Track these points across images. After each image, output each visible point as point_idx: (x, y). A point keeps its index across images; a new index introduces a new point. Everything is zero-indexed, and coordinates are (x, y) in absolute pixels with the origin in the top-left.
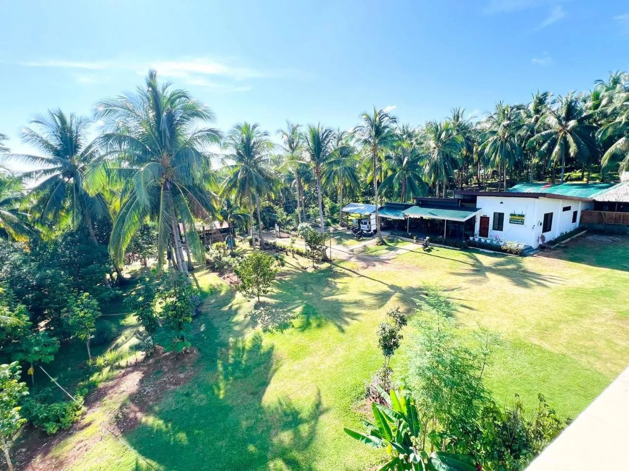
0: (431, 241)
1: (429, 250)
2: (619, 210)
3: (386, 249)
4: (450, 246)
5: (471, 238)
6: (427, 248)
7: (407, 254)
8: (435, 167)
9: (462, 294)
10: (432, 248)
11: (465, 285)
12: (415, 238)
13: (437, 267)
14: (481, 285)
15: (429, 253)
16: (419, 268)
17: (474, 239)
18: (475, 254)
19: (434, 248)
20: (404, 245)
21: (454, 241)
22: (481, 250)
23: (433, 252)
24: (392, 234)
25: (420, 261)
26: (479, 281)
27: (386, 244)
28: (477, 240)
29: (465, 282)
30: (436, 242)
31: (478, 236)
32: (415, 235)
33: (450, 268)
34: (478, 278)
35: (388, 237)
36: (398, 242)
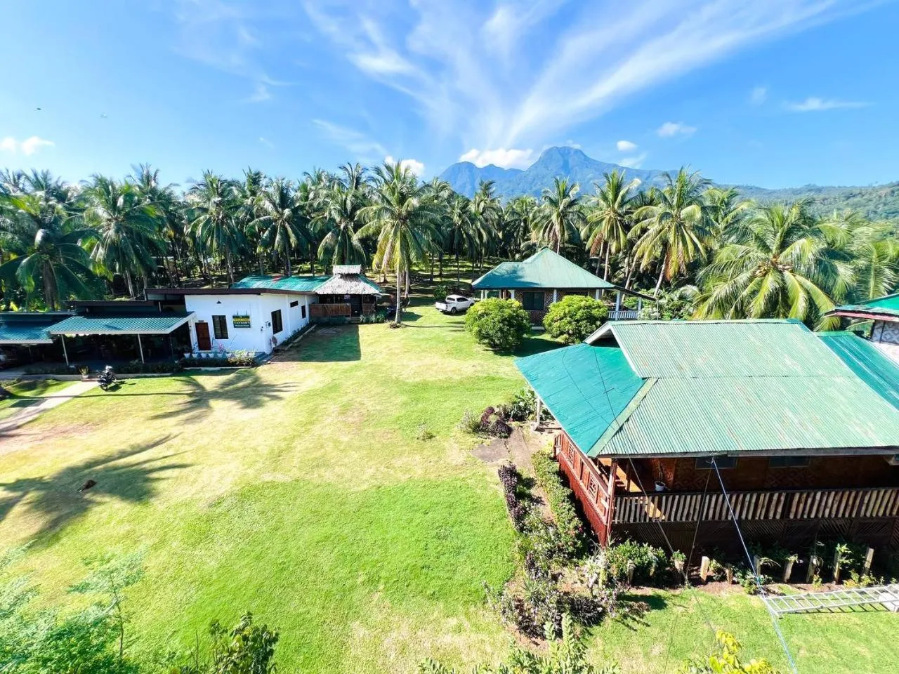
0: (117, 370)
1: (116, 388)
2: (337, 301)
3: (14, 406)
4: (155, 373)
5: (187, 355)
6: (113, 385)
7: (66, 406)
8: (116, 251)
9: (171, 446)
10: (123, 383)
11: (175, 431)
12: (84, 371)
13: (128, 414)
14: (201, 422)
15: (117, 392)
16: (92, 424)
17: (191, 356)
18: (194, 377)
19: (126, 381)
20: (60, 389)
21: (160, 364)
22: (203, 369)
23: (124, 389)
24: (29, 373)
25: (95, 412)
26: (198, 417)
27: (12, 396)
28: (195, 356)
29: (176, 425)
30: (129, 372)
31: (197, 350)
32: (84, 368)
33: (154, 409)
34: (196, 412)
35: (19, 380)
36: (47, 386)
